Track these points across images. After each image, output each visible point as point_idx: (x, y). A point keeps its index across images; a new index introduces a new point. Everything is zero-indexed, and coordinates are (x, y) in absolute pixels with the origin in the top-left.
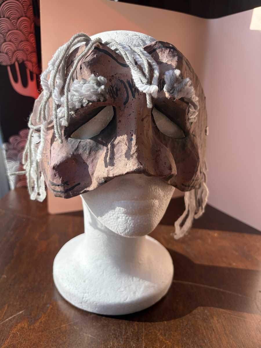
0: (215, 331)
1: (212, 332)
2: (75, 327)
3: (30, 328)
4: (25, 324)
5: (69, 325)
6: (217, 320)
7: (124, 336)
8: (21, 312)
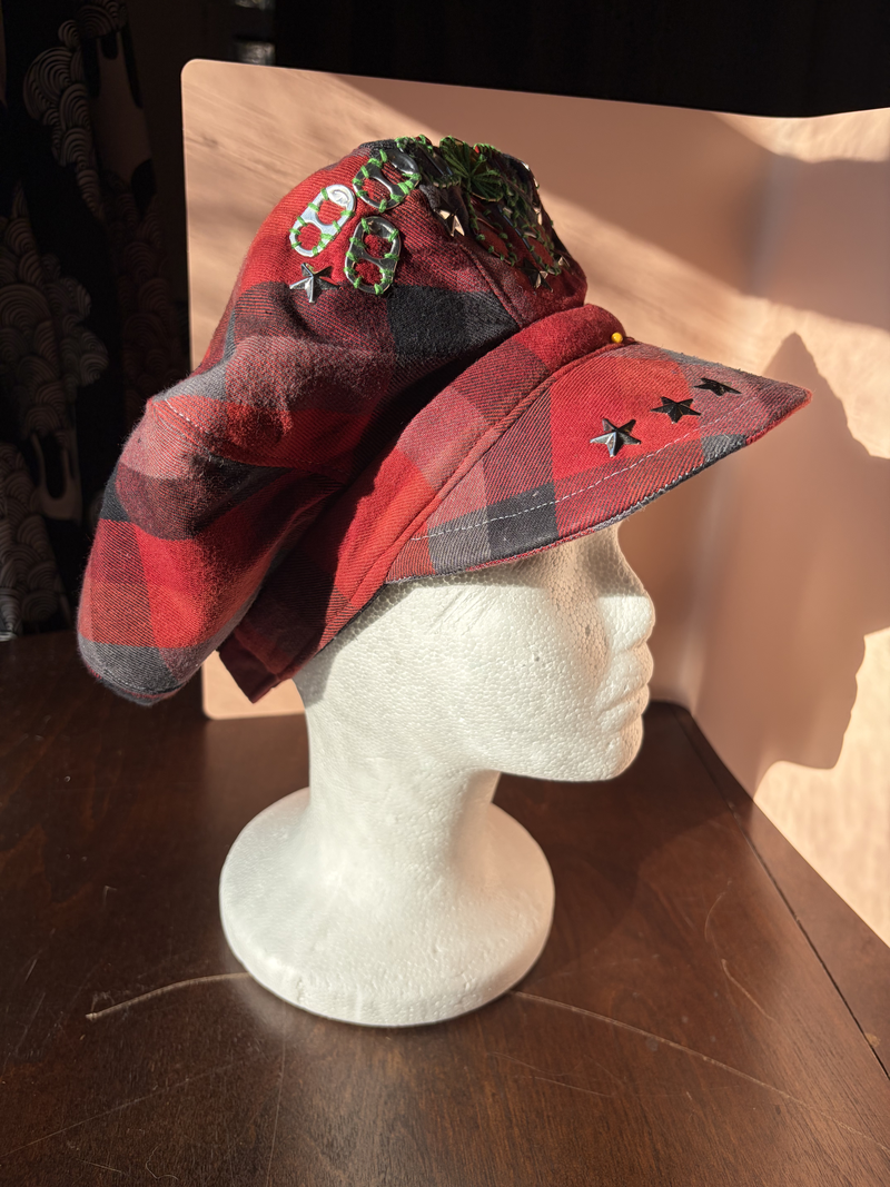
2: (69, 1144)
5: (51, 1138)
6: (493, 1095)
7: (212, 1164)
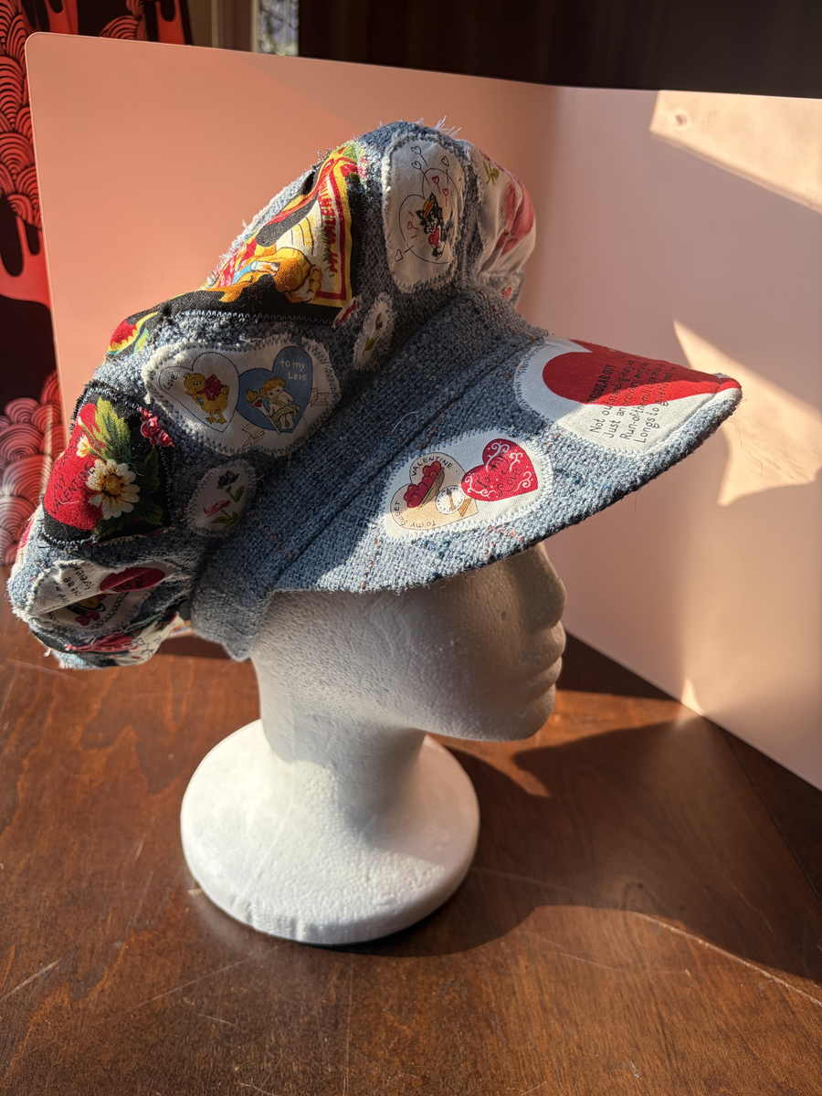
0: (518, 995)
1: (510, 1000)
2: (185, 999)
3: (75, 1007)
4: (62, 997)
7: (302, 1018)
8: (50, 966)
